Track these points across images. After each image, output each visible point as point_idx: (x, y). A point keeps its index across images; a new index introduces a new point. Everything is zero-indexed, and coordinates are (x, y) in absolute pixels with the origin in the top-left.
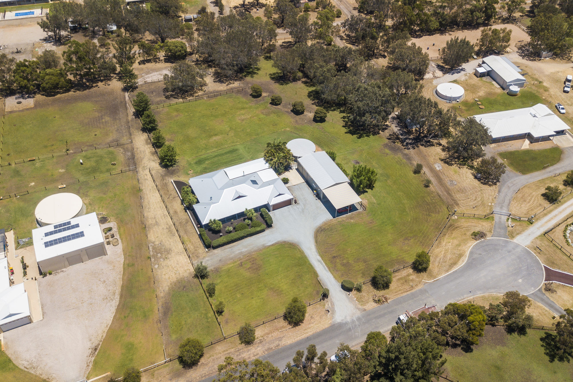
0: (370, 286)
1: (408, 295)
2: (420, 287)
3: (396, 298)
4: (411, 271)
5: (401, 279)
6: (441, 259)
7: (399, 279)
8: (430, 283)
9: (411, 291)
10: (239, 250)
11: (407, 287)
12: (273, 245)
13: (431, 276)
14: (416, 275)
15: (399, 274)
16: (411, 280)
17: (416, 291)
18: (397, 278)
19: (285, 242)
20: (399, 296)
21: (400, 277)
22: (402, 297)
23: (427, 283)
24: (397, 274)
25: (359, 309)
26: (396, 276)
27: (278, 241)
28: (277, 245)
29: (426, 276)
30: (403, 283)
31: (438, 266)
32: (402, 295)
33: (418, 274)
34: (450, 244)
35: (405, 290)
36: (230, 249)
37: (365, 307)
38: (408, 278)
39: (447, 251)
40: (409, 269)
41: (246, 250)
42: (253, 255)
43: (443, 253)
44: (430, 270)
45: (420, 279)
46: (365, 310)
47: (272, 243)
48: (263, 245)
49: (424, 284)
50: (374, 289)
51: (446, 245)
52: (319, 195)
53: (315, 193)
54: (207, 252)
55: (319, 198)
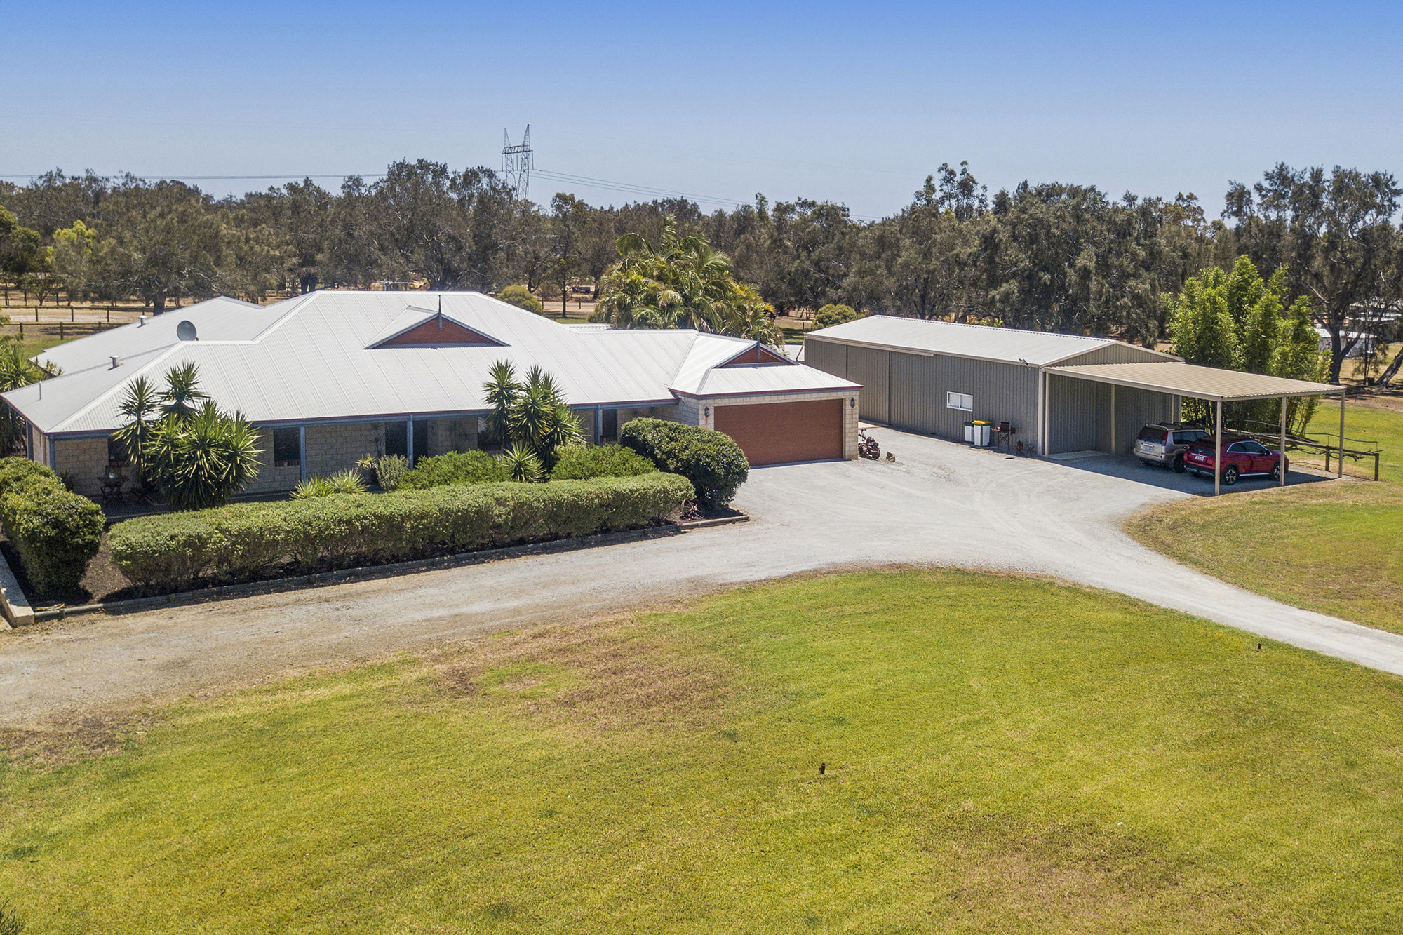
12: (792, 579)
27: (836, 565)
28: (832, 578)
36: (326, 605)
48: (696, 581)
52: (1013, 431)
53: (977, 442)
54: (22, 633)
55: (1025, 450)
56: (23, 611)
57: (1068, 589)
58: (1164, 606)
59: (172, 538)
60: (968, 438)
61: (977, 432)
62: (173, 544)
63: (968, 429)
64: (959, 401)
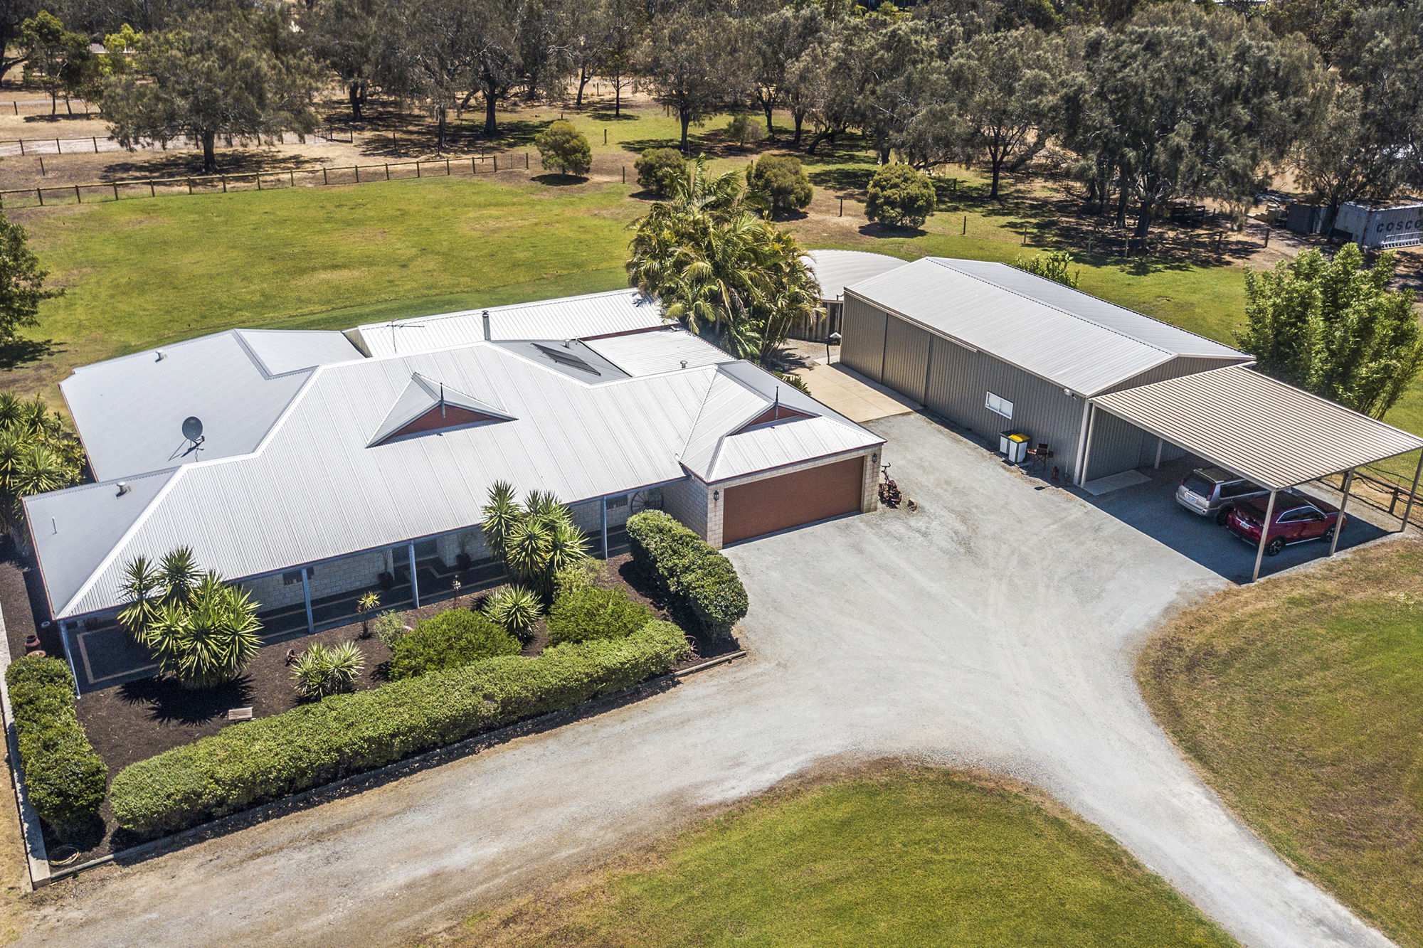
10: (416, 853)
12: (773, 795)
19: (886, 764)
27: (823, 761)
28: (816, 793)
36: (318, 850)
41: (492, 849)
42: (572, 900)
47: (766, 779)
48: (676, 801)
52: (1051, 454)
53: (1012, 458)
54: (40, 902)
55: (1060, 478)
56: (40, 870)
57: (1055, 822)
58: (1150, 867)
59: (169, 797)
60: (1003, 449)
61: (1013, 445)
62: (169, 803)
63: (1004, 441)
64: (1000, 405)
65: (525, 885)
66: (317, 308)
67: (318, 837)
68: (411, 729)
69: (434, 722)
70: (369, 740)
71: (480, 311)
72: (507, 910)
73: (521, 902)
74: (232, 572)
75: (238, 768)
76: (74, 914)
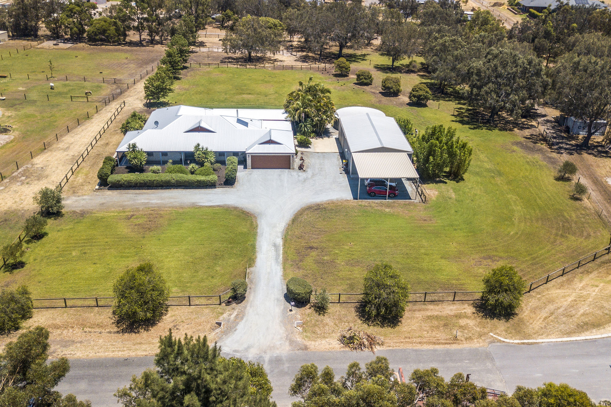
0: (353, 310)
1: (435, 351)
2: (477, 344)
3: (401, 347)
4: (469, 310)
5: (437, 318)
6: (559, 308)
7: (429, 318)
8: (508, 345)
9: (448, 346)
11: (441, 335)
13: (519, 331)
14: (478, 320)
15: (437, 308)
16: (461, 327)
17: (461, 350)
18: (429, 313)
19: (236, 208)
20: (409, 347)
21: (436, 313)
22: (416, 351)
23: (500, 341)
24: (431, 307)
25: (292, 342)
26: (427, 310)
29: (503, 328)
30: (438, 327)
31: (545, 318)
32: (419, 347)
33: (484, 320)
34: (597, 289)
35: (434, 340)
37: (309, 343)
38: (454, 320)
39: (582, 298)
40: (466, 306)
43: (570, 299)
44: (521, 321)
45: (486, 330)
46: (306, 348)
49: (491, 342)
50: (357, 318)
51: (583, 288)
54: (95, 191)
56: (97, 187)
65: (158, 207)
66: (234, 104)
67: (136, 194)
68: (157, 181)
69: (162, 181)
70: (149, 180)
71: (236, 109)
72: (152, 209)
73: (155, 209)
74: (146, 149)
75: (127, 179)
76: (98, 194)
